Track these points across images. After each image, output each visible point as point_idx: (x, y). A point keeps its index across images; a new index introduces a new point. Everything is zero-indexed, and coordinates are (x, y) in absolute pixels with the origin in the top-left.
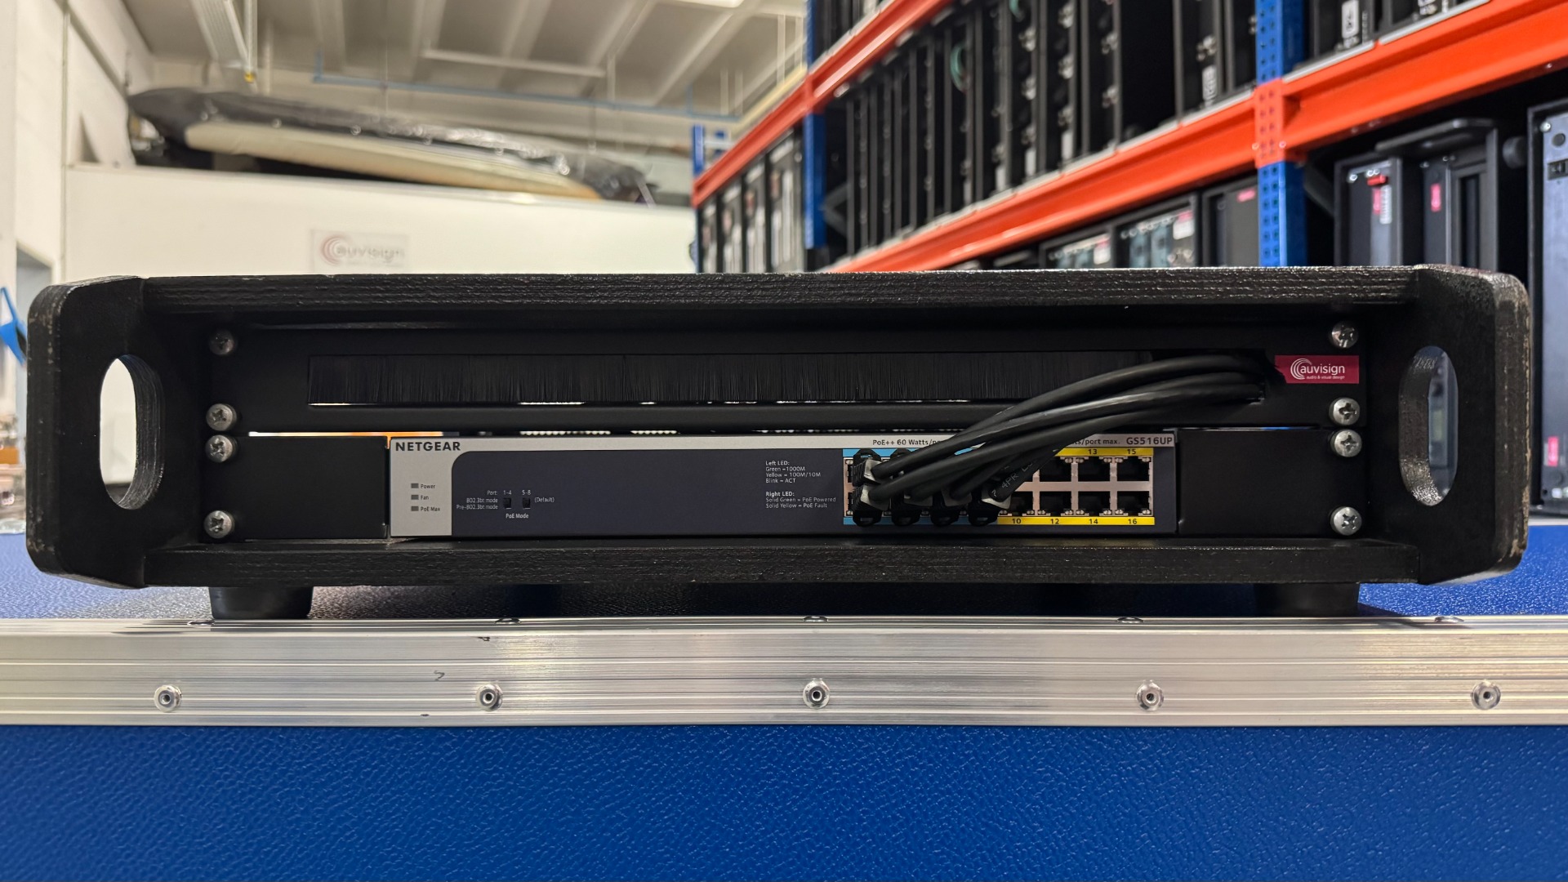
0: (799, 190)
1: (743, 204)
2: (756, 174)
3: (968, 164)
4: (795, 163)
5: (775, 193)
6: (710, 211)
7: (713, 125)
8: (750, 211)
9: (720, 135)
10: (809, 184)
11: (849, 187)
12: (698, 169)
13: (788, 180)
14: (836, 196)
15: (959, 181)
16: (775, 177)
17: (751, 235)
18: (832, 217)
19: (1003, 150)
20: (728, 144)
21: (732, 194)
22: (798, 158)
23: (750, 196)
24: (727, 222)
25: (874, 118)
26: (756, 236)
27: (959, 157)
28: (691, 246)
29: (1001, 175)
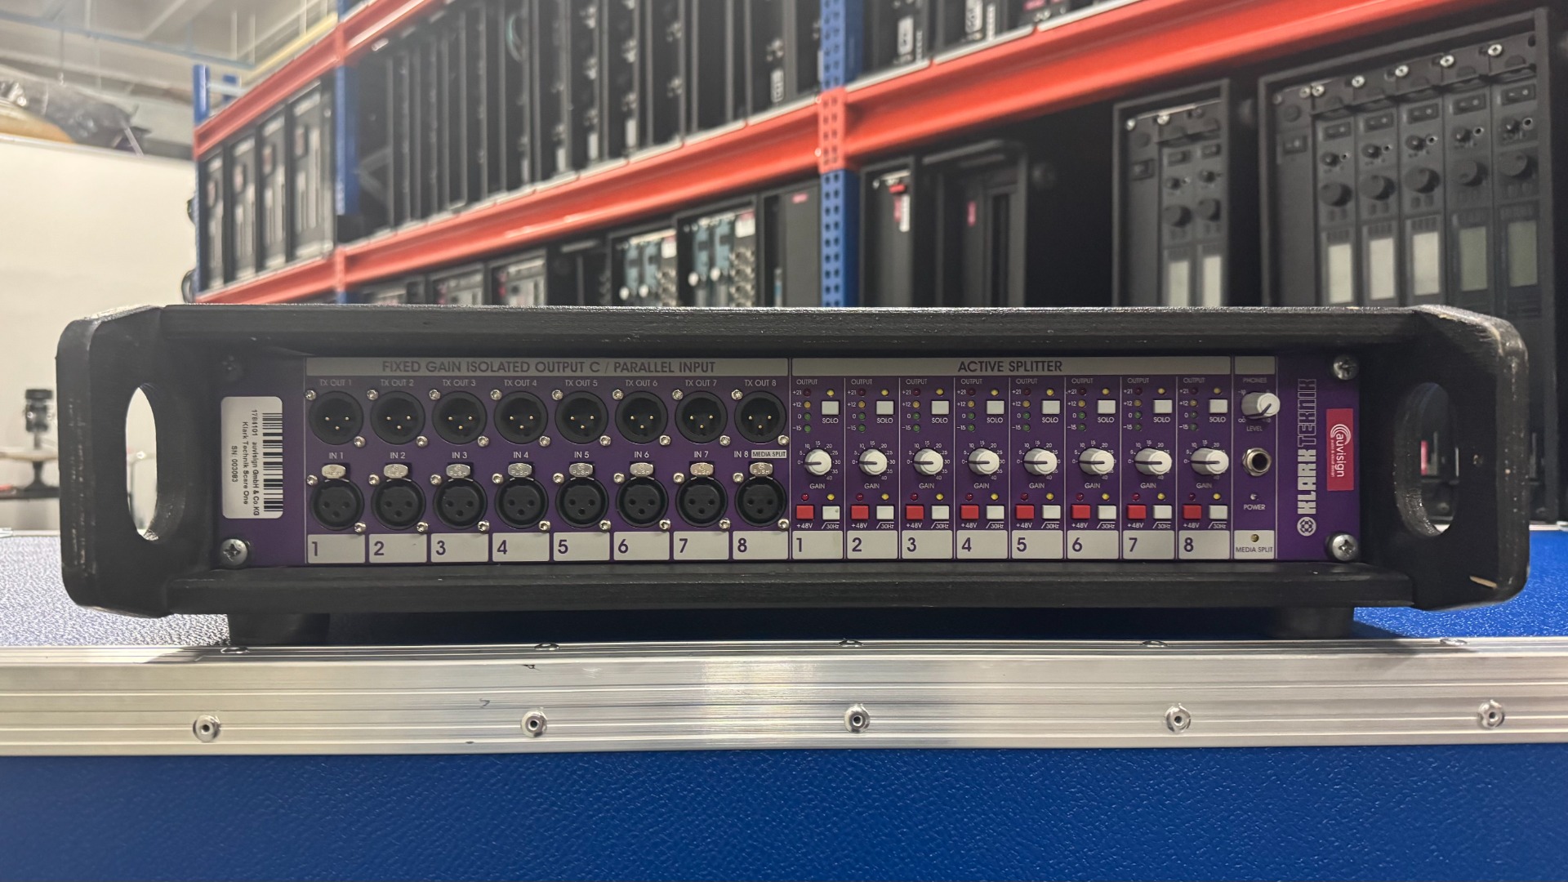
0: (328, 149)
1: (259, 161)
2: (274, 127)
3: (525, 140)
4: (323, 119)
5: (299, 150)
6: (216, 165)
7: (218, 69)
8: (267, 169)
9: (230, 80)
10: (340, 144)
11: (389, 151)
12: (200, 116)
13: (315, 137)
14: (373, 159)
15: (515, 157)
16: (300, 131)
17: (269, 195)
18: (369, 182)
19: (563, 129)
20: (239, 91)
21: (245, 147)
22: (328, 114)
23: (267, 151)
24: (238, 180)
25: (418, 78)
26: (274, 197)
27: (515, 131)
28: (190, 203)
29: (562, 156)
